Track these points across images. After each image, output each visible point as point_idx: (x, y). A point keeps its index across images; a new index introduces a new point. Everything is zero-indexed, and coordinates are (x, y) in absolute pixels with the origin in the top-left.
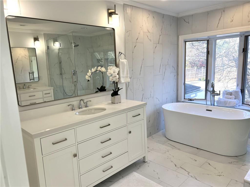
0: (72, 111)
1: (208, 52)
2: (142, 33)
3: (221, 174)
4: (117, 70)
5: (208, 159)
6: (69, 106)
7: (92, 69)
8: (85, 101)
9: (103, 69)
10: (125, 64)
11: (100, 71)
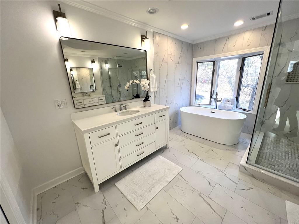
0: (115, 113)
1: (214, 71)
2: (166, 55)
3: (221, 158)
4: (148, 82)
5: (212, 147)
6: (112, 108)
7: (130, 82)
8: (124, 105)
9: (138, 82)
10: (154, 78)
11: (136, 83)
